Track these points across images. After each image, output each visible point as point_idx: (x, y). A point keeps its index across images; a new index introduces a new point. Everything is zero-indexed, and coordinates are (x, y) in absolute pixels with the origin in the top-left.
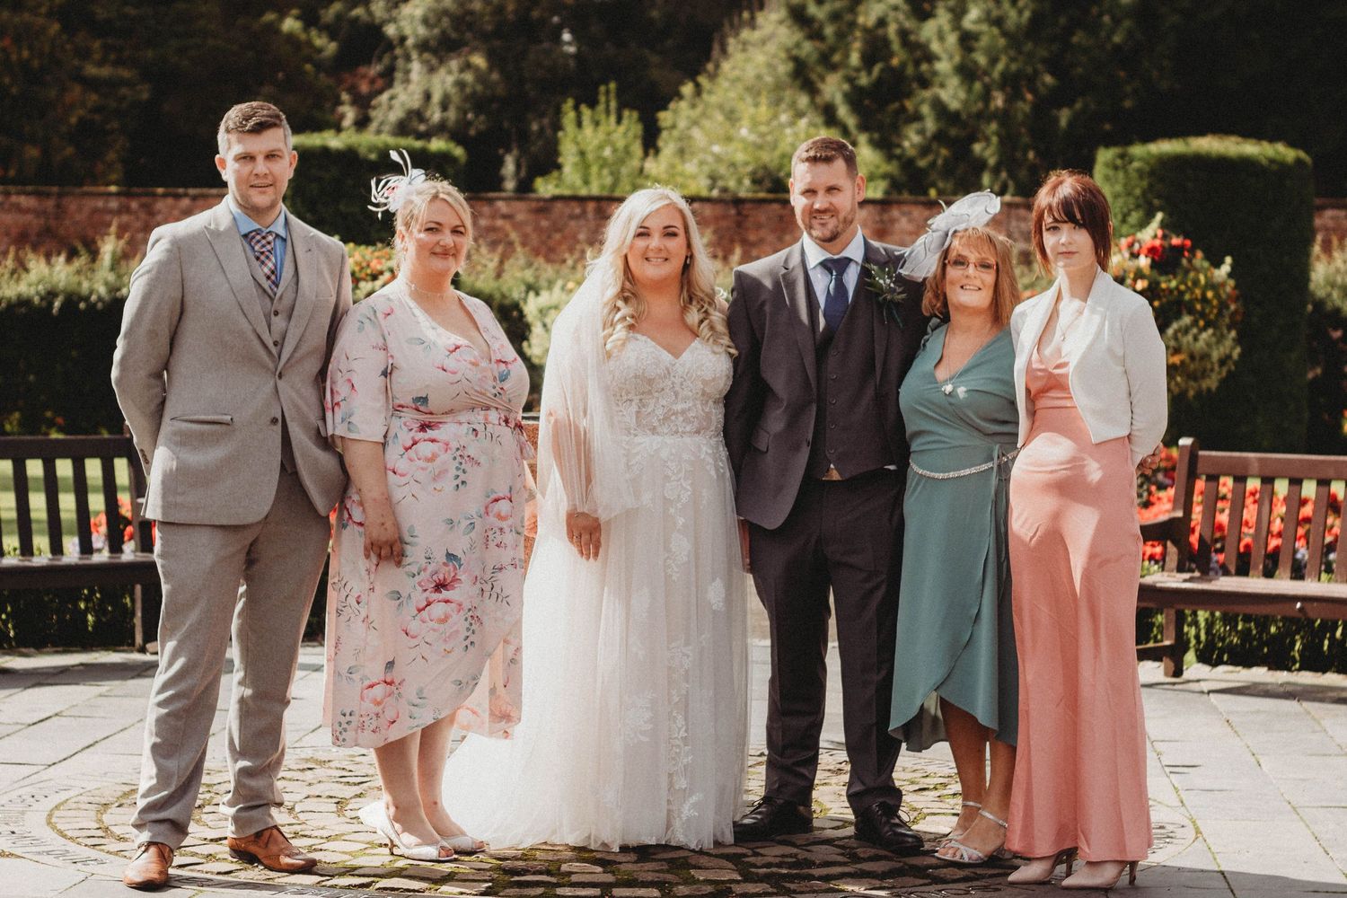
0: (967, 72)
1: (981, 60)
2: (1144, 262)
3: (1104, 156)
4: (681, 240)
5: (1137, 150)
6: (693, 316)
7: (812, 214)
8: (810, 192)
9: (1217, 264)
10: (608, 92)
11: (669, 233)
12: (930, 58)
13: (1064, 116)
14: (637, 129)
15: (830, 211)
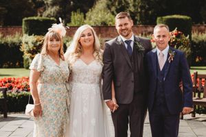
0: (134, 6)
1: (137, 4)
2: (174, 36)
3: (158, 19)
4: (92, 36)
5: (164, 17)
6: (95, 54)
7: (122, 30)
8: (121, 25)
9: (186, 36)
10: (79, 10)
11: (89, 35)
12: (128, 4)
13: (150, 12)
14: (83, 16)
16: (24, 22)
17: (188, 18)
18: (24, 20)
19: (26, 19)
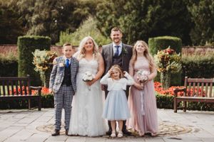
0: (125, 26)
1: (127, 25)
2: (168, 53)
3: (150, 39)
5: (155, 38)
7: (115, 39)
8: (114, 35)
13: (140, 33)
15: (118, 38)
16: (19, 41)
17: (179, 39)
18: (19, 38)
19: (21, 37)
